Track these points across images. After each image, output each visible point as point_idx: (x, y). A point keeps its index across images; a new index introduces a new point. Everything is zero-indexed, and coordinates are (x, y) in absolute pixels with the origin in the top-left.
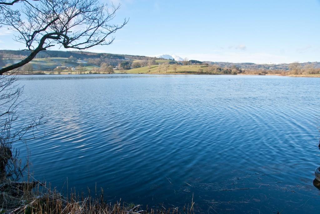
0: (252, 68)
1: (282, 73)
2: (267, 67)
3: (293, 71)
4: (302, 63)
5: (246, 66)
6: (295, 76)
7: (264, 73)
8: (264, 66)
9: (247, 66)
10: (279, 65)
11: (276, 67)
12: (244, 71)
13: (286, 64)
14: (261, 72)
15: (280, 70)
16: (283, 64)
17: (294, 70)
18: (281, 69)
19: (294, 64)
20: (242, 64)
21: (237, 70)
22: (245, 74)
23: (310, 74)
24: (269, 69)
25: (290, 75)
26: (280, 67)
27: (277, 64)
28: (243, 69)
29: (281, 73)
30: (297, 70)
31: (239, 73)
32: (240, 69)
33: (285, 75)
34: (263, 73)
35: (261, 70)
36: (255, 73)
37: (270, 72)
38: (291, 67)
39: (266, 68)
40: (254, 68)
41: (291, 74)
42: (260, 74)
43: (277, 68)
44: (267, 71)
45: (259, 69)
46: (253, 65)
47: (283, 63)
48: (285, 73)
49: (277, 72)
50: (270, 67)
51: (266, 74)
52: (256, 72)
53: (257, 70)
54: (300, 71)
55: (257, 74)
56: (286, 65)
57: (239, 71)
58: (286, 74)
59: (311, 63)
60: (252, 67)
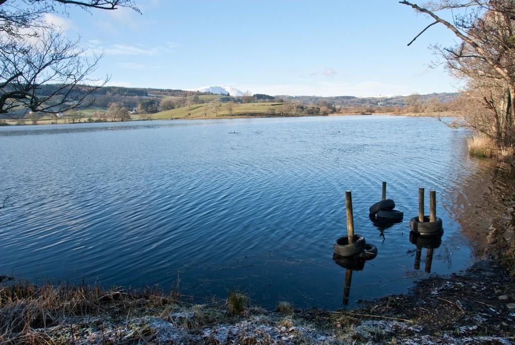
0: (352, 104)
1: (395, 110)
2: (375, 102)
3: (411, 108)
4: (426, 94)
5: (343, 102)
6: (413, 115)
7: (370, 112)
8: (369, 100)
9: (345, 101)
10: (392, 99)
11: (388, 101)
12: (340, 110)
13: (403, 97)
14: (364, 111)
15: (393, 106)
16: (398, 98)
17: (412, 106)
18: (395, 104)
19: (412, 96)
20: (337, 98)
21: (329, 108)
22: (340, 114)
23: (435, 111)
24: (377, 105)
25: (407, 114)
26: (393, 101)
27: (389, 96)
28: (338, 107)
29: (393, 111)
30: (417, 106)
31: (332, 113)
32: (333, 106)
33: (399, 114)
34: (367, 112)
35: (365, 106)
36: (356, 113)
37: (378, 110)
38: (408, 101)
39: (373, 104)
40: (355, 104)
41: (408, 112)
42: (363, 114)
43: (389, 103)
44: (374, 109)
45: (363, 105)
46: (353, 100)
47: (398, 95)
48: (399, 111)
49: (389, 110)
50: (379, 102)
51: (373, 114)
52: (357, 111)
53: (360, 108)
54: (421, 108)
55: (358, 114)
56: (403, 99)
57: (331, 110)
58: (401, 112)
59: (437, 94)
60: (352, 102)
